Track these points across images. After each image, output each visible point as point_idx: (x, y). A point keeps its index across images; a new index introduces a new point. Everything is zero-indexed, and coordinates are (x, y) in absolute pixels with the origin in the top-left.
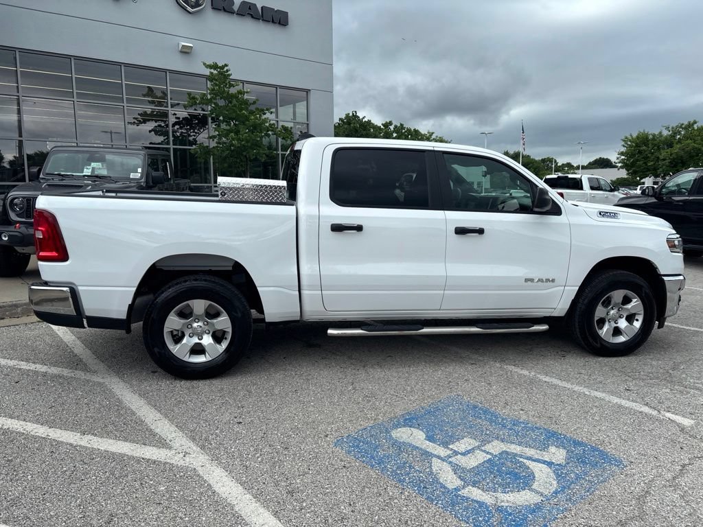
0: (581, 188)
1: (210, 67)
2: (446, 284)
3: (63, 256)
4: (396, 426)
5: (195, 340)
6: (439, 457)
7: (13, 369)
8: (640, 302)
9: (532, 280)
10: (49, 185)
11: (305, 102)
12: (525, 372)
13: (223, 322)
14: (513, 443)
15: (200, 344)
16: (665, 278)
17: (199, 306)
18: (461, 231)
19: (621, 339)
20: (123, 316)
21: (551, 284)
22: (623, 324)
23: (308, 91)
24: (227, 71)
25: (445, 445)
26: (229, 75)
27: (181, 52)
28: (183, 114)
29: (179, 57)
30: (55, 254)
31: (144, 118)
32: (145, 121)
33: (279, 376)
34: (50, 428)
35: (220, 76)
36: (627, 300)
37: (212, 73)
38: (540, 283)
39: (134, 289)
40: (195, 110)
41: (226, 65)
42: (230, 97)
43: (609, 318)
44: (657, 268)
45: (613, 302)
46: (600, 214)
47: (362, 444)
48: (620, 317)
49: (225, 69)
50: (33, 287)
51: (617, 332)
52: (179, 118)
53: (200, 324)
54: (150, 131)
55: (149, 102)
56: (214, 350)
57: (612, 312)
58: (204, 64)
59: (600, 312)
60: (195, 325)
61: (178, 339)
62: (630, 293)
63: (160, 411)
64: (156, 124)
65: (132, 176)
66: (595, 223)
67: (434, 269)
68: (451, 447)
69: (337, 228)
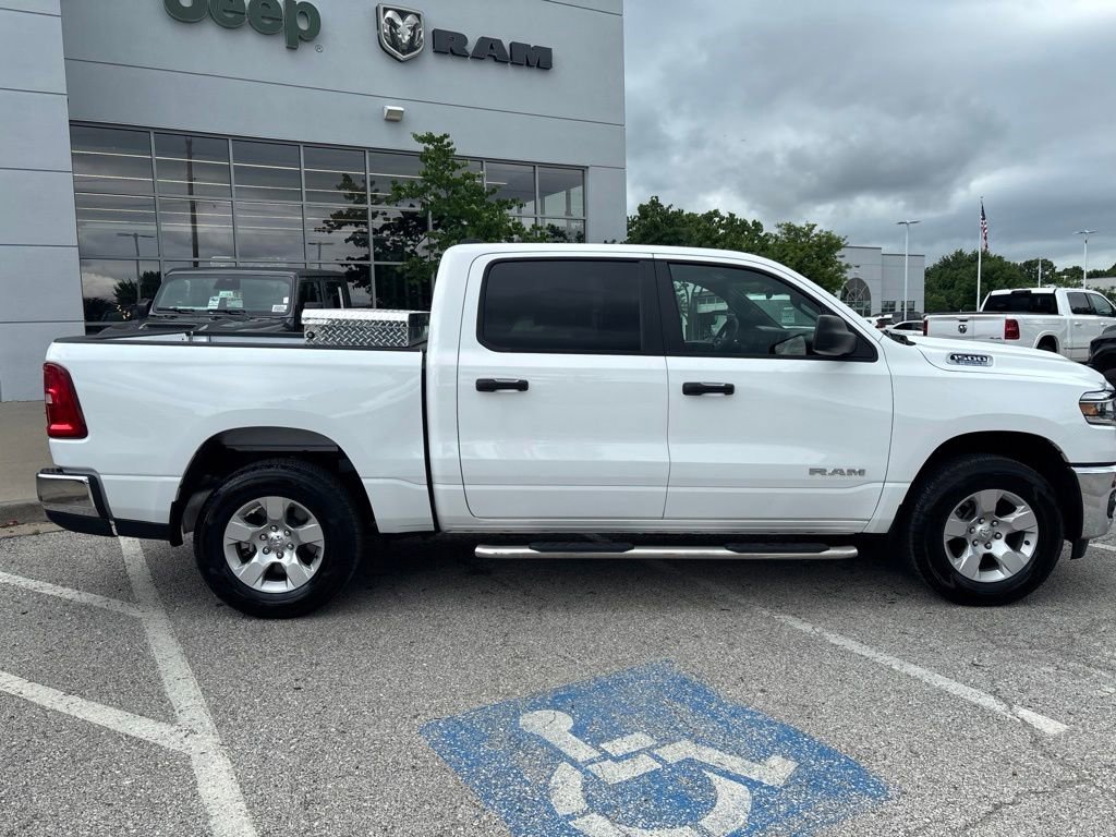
0: (1055, 312)
1: (421, 140)
2: (670, 476)
3: (80, 431)
4: (534, 707)
5: (272, 558)
6: (573, 762)
7: (30, 592)
8: (1030, 511)
9: (822, 471)
10: (149, 326)
11: (581, 187)
12: (807, 627)
13: (312, 532)
14: (713, 746)
15: (279, 564)
16: (1078, 470)
17: (275, 506)
18: (693, 390)
19: (997, 576)
20: (165, 519)
21: (858, 477)
22: (1000, 549)
23: (584, 169)
24: (449, 144)
25: (596, 742)
26: (452, 151)
27: (387, 120)
28: (394, 212)
29: (384, 127)
30: (66, 427)
31: (339, 220)
32: (340, 226)
33: (398, 618)
34: (30, 681)
35: (439, 153)
36: (1005, 508)
37: (427, 149)
38: (837, 476)
39: (179, 480)
40: (412, 206)
41: (446, 136)
42: (452, 185)
43: (973, 537)
44: (1061, 452)
45: (979, 512)
46: (952, 358)
47: (463, 732)
48: (996, 538)
49: (445, 142)
50: (40, 475)
51: (989, 562)
52: (389, 219)
53: (280, 533)
54: (347, 241)
55: (345, 196)
56: (299, 573)
57: (979, 528)
58: (415, 136)
59: (954, 527)
60: (273, 535)
61: (246, 555)
62: (1012, 496)
63: (192, 665)
64: (355, 230)
65: (275, 309)
66: (940, 374)
67: (648, 453)
68: (602, 746)
69: (486, 386)
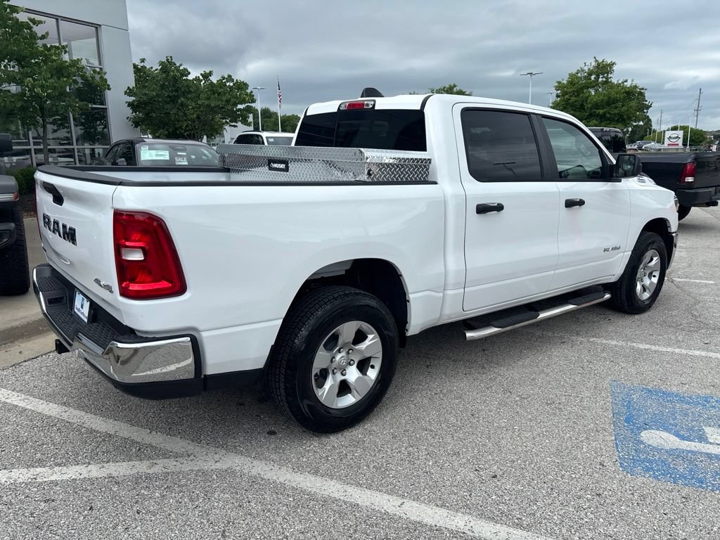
2: (557, 262)
3: (177, 286)
5: (340, 378)
8: (659, 259)
9: (608, 250)
11: (95, 39)
13: (374, 346)
15: (345, 380)
16: (673, 235)
18: (570, 204)
19: (647, 295)
20: (262, 363)
22: (647, 281)
23: (97, 27)
30: (165, 284)
38: (612, 252)
39: (280, 322)
48: (644, 275)
51: (644, 289)
53: (344, 354)
56: (364, 384)
60: (339, 356)
62: (654, 253)
69: (482, 209)
